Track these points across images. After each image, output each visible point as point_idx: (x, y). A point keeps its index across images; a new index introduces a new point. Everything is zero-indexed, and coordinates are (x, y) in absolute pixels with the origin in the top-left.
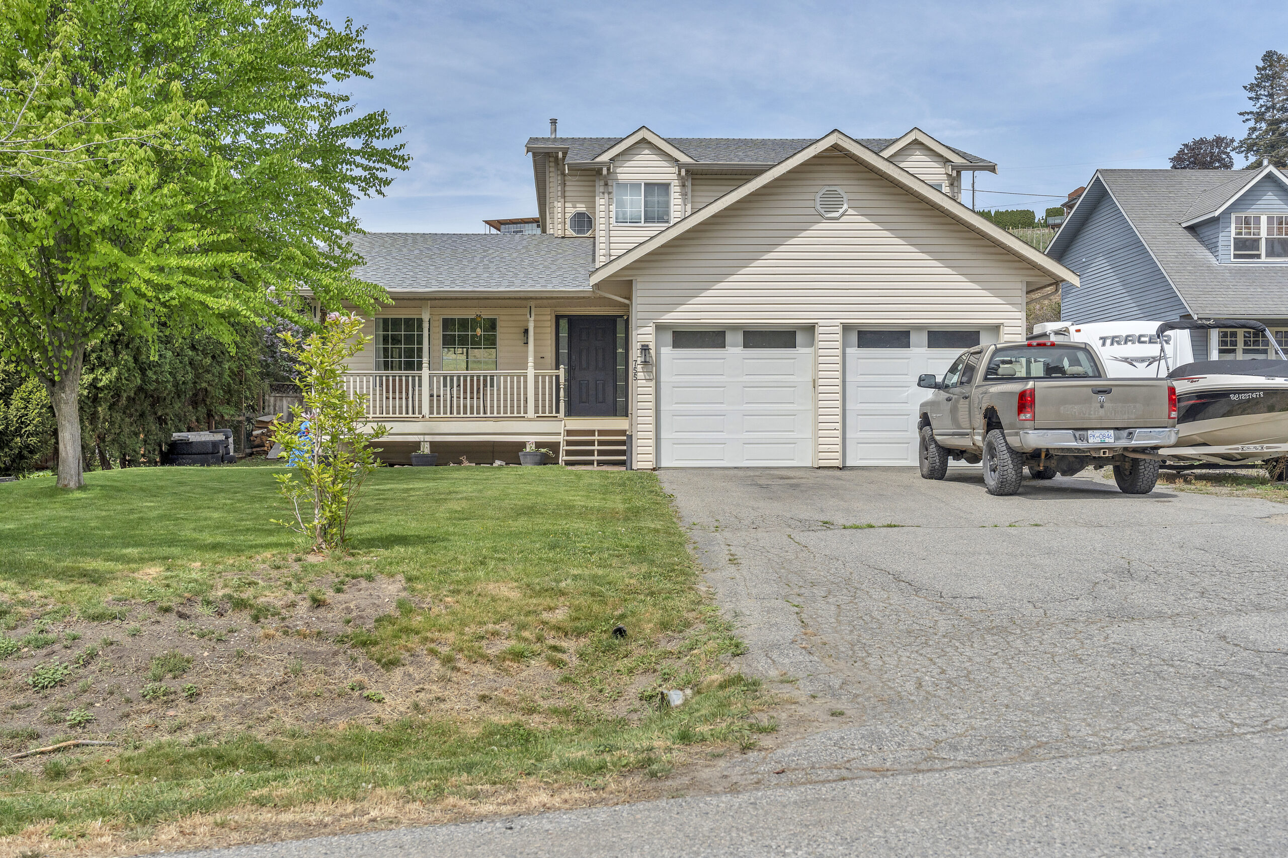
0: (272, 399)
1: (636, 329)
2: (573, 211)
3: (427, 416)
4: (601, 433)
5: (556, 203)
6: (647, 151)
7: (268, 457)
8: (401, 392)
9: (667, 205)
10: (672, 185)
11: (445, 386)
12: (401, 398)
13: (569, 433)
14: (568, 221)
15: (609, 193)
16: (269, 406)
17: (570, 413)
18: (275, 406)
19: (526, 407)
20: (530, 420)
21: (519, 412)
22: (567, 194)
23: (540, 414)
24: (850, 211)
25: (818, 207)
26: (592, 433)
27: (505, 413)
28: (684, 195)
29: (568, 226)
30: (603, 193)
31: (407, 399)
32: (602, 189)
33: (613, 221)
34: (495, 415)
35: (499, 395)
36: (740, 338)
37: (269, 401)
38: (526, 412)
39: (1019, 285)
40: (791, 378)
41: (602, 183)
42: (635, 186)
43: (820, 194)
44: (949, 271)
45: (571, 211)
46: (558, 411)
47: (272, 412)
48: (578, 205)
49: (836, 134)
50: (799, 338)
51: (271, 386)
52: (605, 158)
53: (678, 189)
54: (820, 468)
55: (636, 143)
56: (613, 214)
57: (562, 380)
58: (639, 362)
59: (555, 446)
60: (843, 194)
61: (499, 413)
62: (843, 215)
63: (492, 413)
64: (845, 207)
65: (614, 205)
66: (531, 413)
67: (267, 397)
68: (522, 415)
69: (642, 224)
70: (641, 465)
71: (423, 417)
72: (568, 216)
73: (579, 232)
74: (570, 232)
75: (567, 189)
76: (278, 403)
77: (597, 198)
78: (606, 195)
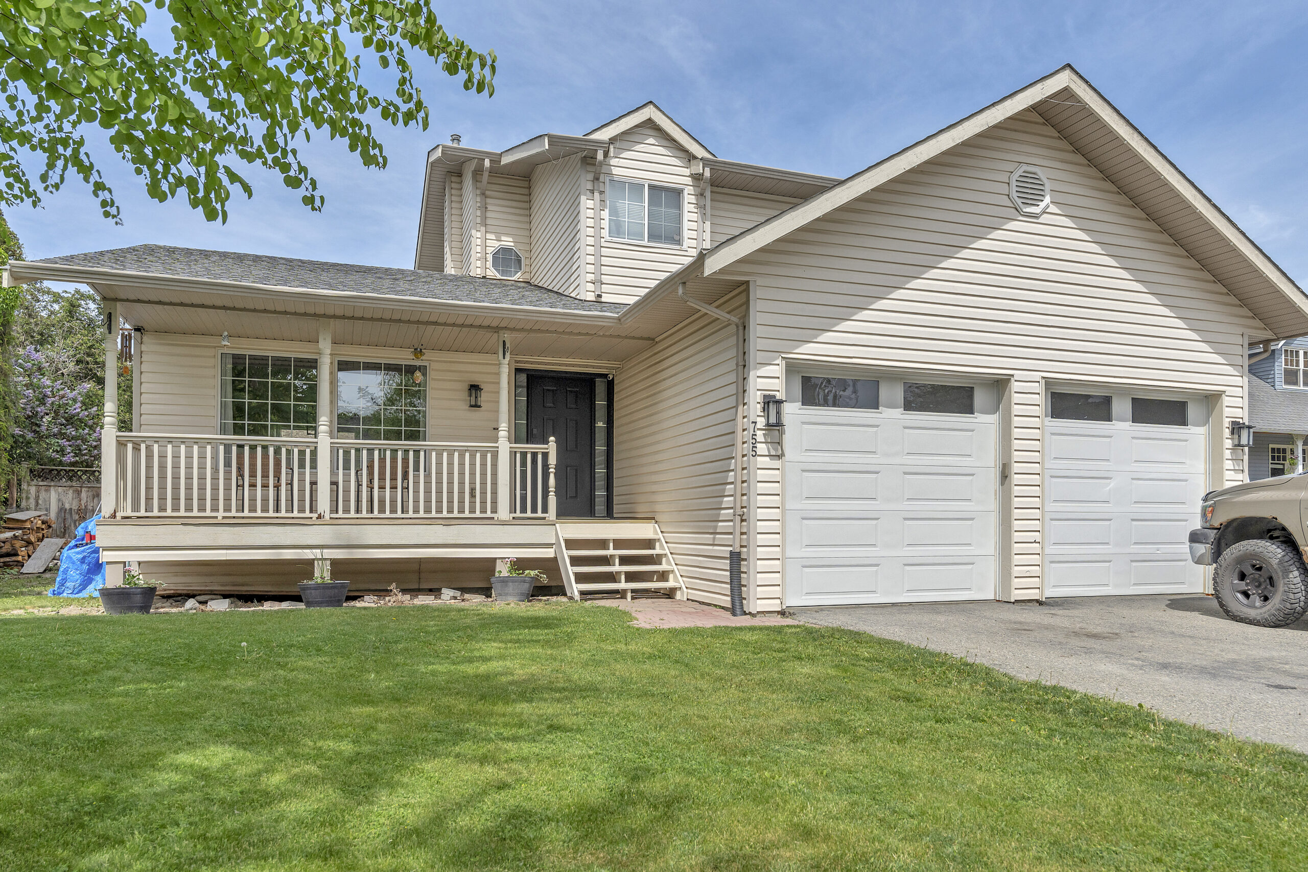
0: (33, 490)
1: (755, 368)
2: (497, 244)
3: (327, 516)
4: (620, 544)
5: (473, 232)
6: (651, 140)
7: (24, 570)
8: (265, 475)
9: (679, 219)
10: (686, 192)
11: (347, 467)
12: (265, 486)
13: (571, 544)
14: (490, 258)
15: (601, 193)
16: (28, 498)
17: (564, 513)
18: (37, 498)
19: (494, 502)
20: (504, 523)
21: (483, 511)
22: (489, 222)
23: (518, 514)
24: (1053, 209)
25: (1014, 195)
26: (602, 544)
27: (461, 511)
28: (701, 207)
29: (489, 264)
30: (592, 192)
31: (277, 487)
32: (589, 186)
33: (605, 233)
34: (445, 514)
35: (428, 483)
36: (898, 393)
37: (28, 492)
38: (494, 511)
39: (1239, 340)
40: (967, 461)
41: (590, 176)
42: (636, 187)
43: (1015, 176)
44: (1165, 311)
45: (493, 244)
46: (545, 510)
47: (33, 505)
48: (503, 238)
49: (1067, 73)
50: (980, 397)
51: (31, 471)
52: (604, 135)
53: (693, 199)
54: (1017, 601)
55: (637, 126)
56: (605, 224)
57: (552, 460)
58: (759, 426)
59: (550, 566)
60: (1045, 181)
61: (450, 511)
62: (1044, 212)
63: (439, 511)
64: (1047, 199)
65: (607, 211)
66: (504, 513)
67: (24, 486)
68: (489, 514)
69: (645, 242)
70: (762, 605)
71: (319, 517)
72: (490, 250)
73: (503, 273)
74: (492, 273)
75: (489, 214)
76: (43, 495)
77: (583, 198)
78: (597, 194)
